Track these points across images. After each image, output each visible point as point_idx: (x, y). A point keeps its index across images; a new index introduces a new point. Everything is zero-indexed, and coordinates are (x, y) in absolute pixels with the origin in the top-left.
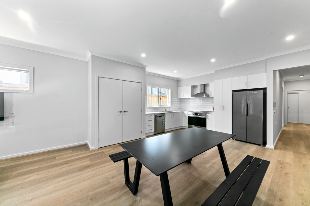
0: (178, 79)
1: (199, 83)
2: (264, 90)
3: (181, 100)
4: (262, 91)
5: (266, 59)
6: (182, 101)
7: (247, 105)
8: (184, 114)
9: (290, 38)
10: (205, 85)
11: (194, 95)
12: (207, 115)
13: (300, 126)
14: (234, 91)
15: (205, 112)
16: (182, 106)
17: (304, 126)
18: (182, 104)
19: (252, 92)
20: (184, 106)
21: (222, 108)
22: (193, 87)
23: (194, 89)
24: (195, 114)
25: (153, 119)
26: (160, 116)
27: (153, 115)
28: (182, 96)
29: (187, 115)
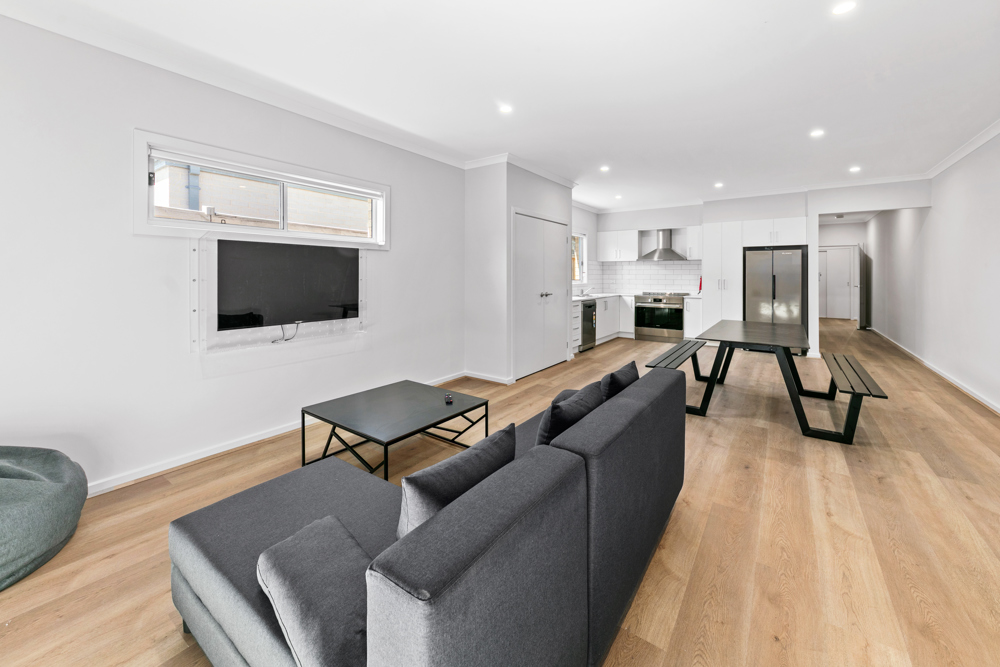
0: (600, 210)
1: (655, 225)
2: (804, 249)
3: (603, 264)
4: (799, 251)
5: (806, 190)
6: (605, 268)
7: (774, 277)
8: (625, 302)
10: (671, 230)
11: (644, 257)
12: (685, 301)
13: (832, 322)
14: (746, 249)
15: (678, 294)
16: (605, 281)
17: (839, 323)
18: (606, 276)
19: (784, 252)
21: (722, 284)
22: (642, 234)
23: (644, 239)
24: (655, 300)
25: (580, 315)
26: (590, 307)
27: (580, 304)
28: (611, 256)
29: (631, 304)
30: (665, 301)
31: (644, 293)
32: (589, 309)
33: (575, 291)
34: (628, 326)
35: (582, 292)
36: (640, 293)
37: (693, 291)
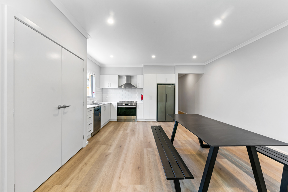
1: (124, 74)
3: (102, 89)
4: (173, 86)
5: (175, 65)
6: (103, 91)
7: (166, 94)
8: (112, 105)
9: (195, 57)
10: (131, 76)
11: (120, 87)
12: (137, 104)
14: (158, 84)
16: (103, 97)
18: (103, 95)
19: (169, 86)
20: (106, 97)
21: (150, 97)
22: (120, 77)
23: (120, 79)
24: (126, 104)
25: (92, 115)
26: (98, 110)
27: (92, 110)
28: (106, 86)
29: (115, 106)
30: (130, 105)
31: (120, 102)
32: (97, 111)
33: (89, 101)
34: (114, 116)
35: (93, 102)
36: (118, 102)
37: (139, 100)
